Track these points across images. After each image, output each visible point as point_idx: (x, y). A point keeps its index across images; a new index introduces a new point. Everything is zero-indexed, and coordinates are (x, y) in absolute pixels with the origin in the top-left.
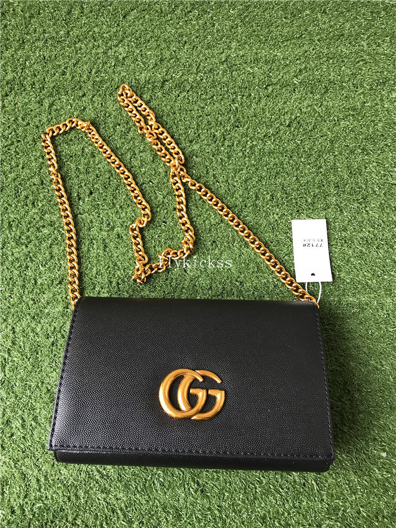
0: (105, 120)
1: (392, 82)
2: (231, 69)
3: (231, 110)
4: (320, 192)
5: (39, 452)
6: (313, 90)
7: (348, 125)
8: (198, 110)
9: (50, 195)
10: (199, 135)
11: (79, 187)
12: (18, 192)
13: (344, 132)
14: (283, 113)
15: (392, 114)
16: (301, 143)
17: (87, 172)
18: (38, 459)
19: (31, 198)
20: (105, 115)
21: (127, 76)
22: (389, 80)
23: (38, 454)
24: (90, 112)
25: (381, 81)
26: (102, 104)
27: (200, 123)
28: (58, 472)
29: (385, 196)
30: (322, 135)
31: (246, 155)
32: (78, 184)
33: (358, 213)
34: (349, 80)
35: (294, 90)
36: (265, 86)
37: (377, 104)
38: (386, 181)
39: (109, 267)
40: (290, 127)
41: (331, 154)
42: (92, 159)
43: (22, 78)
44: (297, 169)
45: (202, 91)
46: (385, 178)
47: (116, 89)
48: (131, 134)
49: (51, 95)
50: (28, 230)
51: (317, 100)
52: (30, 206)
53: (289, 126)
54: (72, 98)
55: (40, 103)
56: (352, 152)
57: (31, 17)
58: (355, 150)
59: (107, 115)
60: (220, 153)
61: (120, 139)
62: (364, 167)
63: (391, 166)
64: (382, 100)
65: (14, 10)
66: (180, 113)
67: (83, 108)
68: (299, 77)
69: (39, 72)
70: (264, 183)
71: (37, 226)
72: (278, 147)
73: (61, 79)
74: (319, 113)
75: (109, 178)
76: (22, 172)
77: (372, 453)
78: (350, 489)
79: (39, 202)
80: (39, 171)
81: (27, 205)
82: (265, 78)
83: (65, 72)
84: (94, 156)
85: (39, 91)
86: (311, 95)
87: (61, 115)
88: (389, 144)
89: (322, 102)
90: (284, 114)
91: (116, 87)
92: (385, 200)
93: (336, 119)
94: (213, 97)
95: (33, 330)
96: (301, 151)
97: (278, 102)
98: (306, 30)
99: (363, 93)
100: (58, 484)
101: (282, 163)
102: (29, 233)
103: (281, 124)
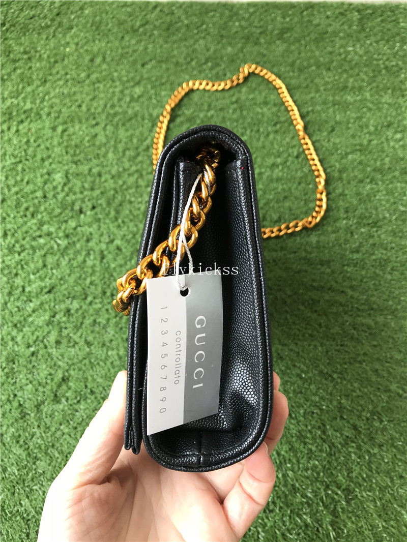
19: (31, 209)
28: (18, 503)
36: (273, 123)
39: (104, 277)
40: (298, 158)
42: (98, 178)
44: (306, 194)
52: (29, 216)
57: (56, 62)
58: (364, 179)
65: (40, 56)
67: (94, 134)
71: (34, 235)
73: (77, 110)
76: (26, 187)
77: (398, 493)
78: (374, 537)
79: (39, 213)
82: (273, 117)
83: (81, 105)
84: (101, 175)
85: (54, 119)
87: (73, 140)
88: (397, 176)
89: (329, 139)
92: (396, 225)
93: (343, 153)
95: (13, 339)
96: (309, 179)
98: (312, 82)
100: (16, 517)
103: (289, 155)
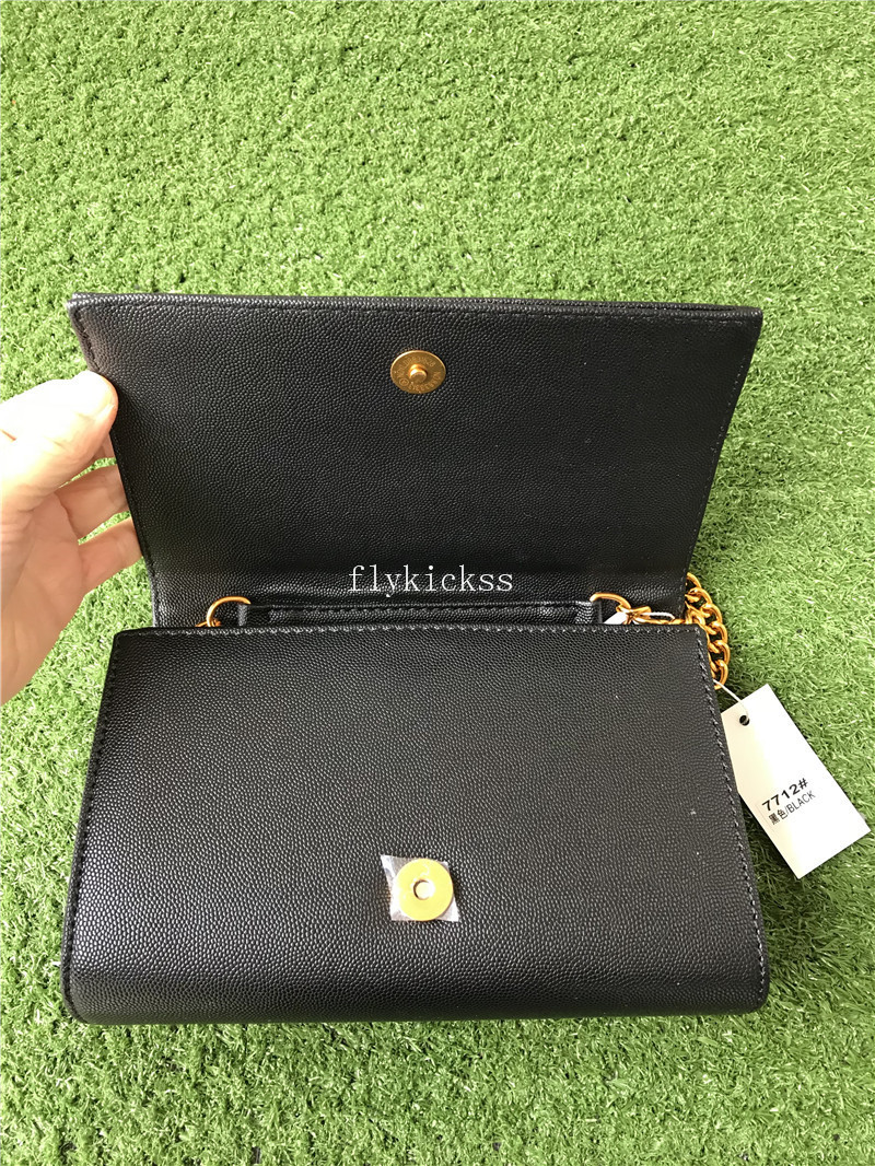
0: (214, 128)
1: (845, 48)
2: (494, 25)
3: (493, 107)
4: (697, 270)
5: (59, 842)
6: (673, 63)
7: (753, 134)
8: (421, 108)
9: (89, 284)
10: (424, 158)
11: (155, 268)
12: (15, 279)
13: (745, 149)
14: (609, 112)
15: (849, 110)
16: (651, 172)
17: (174, 237)
18: (56, 858)
19: (45, 289)
20: (214, 118)
21: (263, 39)
22: (838, 45)
23: (57, 845)
24: (180, 112)
25: (821, 46)
26: (206, 95)
27: (426, 134)
29: (841, 276)
30: (696, 155)
31: (529, 198)
32: (154, 262)
33: (783, 314)
34: (752, 44)
35: (633, 65)
36: (568, 57)
37: (814, 91)
38: (841, 246)
40: (625, 140)
41: (718, 193)
42: (184, 210)
43: (27, 45)
44: (645, 224)
45: (430, 67)
46: (839, 240)
47: (239, 65)
48: (272, 158)
49: (92, 78)
50: (38, 358)
51: (683, 84)
52: (43, 307)
53: (623, 138)
54: (141, 82)
55: (68, 93)
56: (765, 188)
58: (771, 184)
59: (219, 117)
60: (473, 192)
61: (248, 166)
62: (790, 219)
63: (852, 217)
64: (825, 84)
66: (381, 114)
67: (163, 103)
68: (643, 39)
69: (65, 33)
70: (571, 253)
71: (59, 349)
72: (599, 180)
73: (115, 45)
74: (688, 111)
75: (223, 248)
76: (25, 238)
79: (63, 298)
80: (64, 234)
81: (35, 306)
82: (568, 41)
83: (123, 31)
84: (189, 204)
85: (65, 69)
86: (671, 75)
87: (115, 119)
88: (846, 171)
89: (694, 89)
90: (612, 115)
91: (238, 61)
92: (840, 285)
93: (727, 122)
94: (454, 81)
96: (652, 188)
97: (599, 90)
99: (784, 69)
101: (610, 213)
102: (40, 366)
103: (606, 135)
